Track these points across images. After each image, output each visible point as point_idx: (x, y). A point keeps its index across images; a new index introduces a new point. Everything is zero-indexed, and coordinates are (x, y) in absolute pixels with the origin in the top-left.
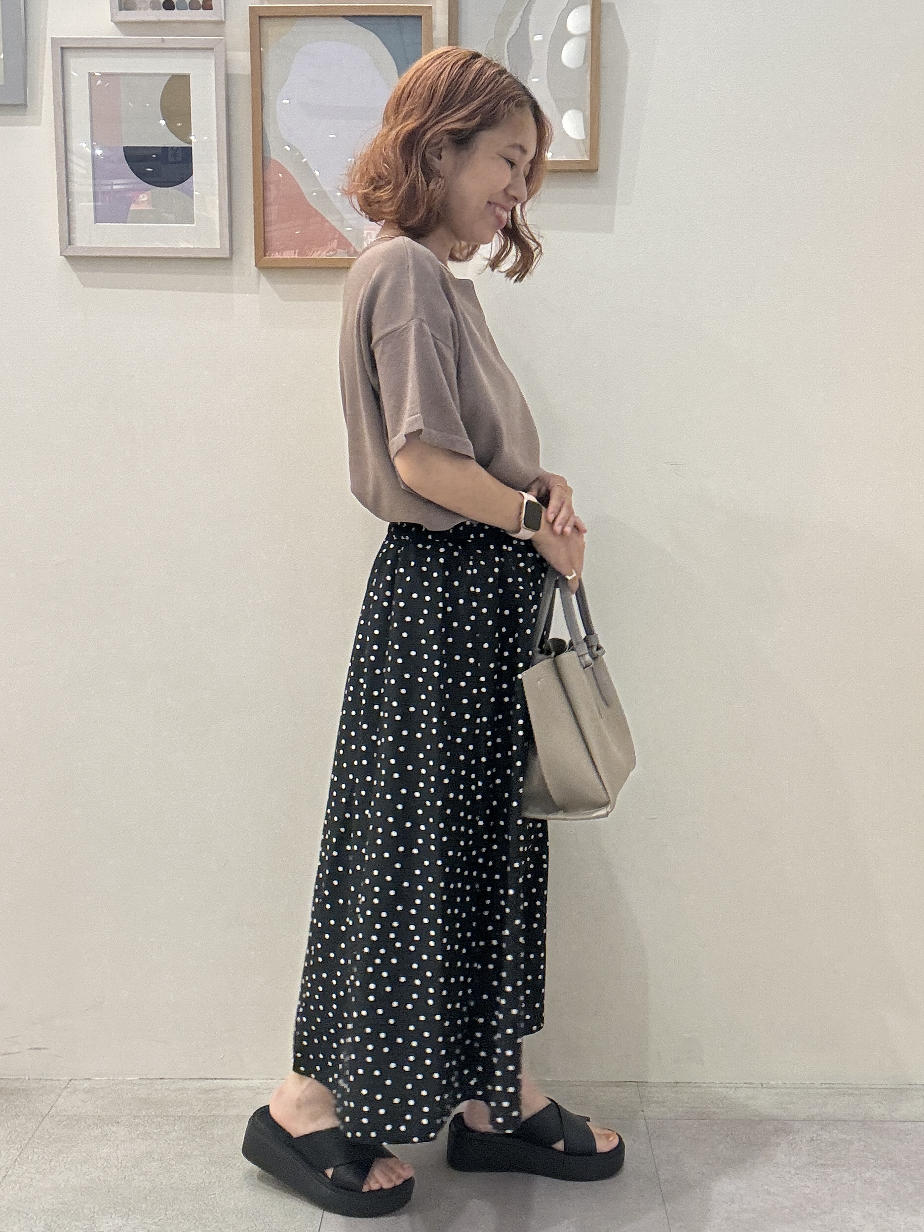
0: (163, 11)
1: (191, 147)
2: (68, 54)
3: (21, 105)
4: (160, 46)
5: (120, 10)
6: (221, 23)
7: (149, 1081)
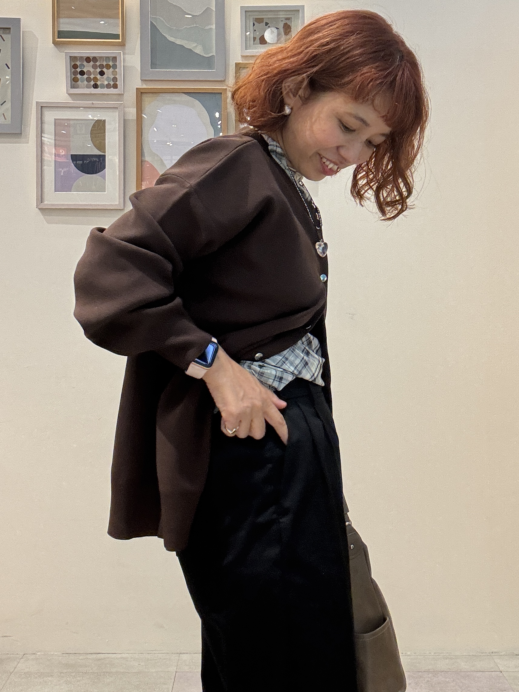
0: (93, 89)
1: (105, 155)
2: (44, 109)
3: (19, 134)
4: (90, 106)
5: (71, 88)
6: (122, 95)
7: (67, 655)
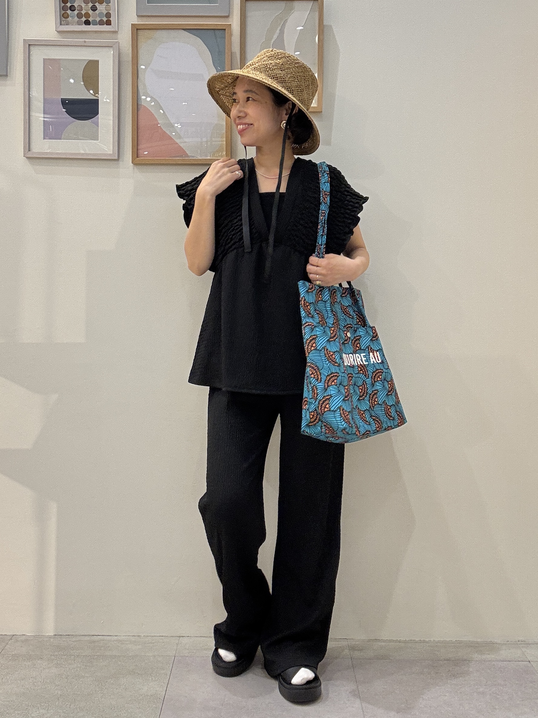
0: (84, 25)
1: (98, 99)
2: (32, 48)
3: (4, 75)
4: (83, 45)
5: (61, 24)
6: (115, 32)
7: (59, 636)
